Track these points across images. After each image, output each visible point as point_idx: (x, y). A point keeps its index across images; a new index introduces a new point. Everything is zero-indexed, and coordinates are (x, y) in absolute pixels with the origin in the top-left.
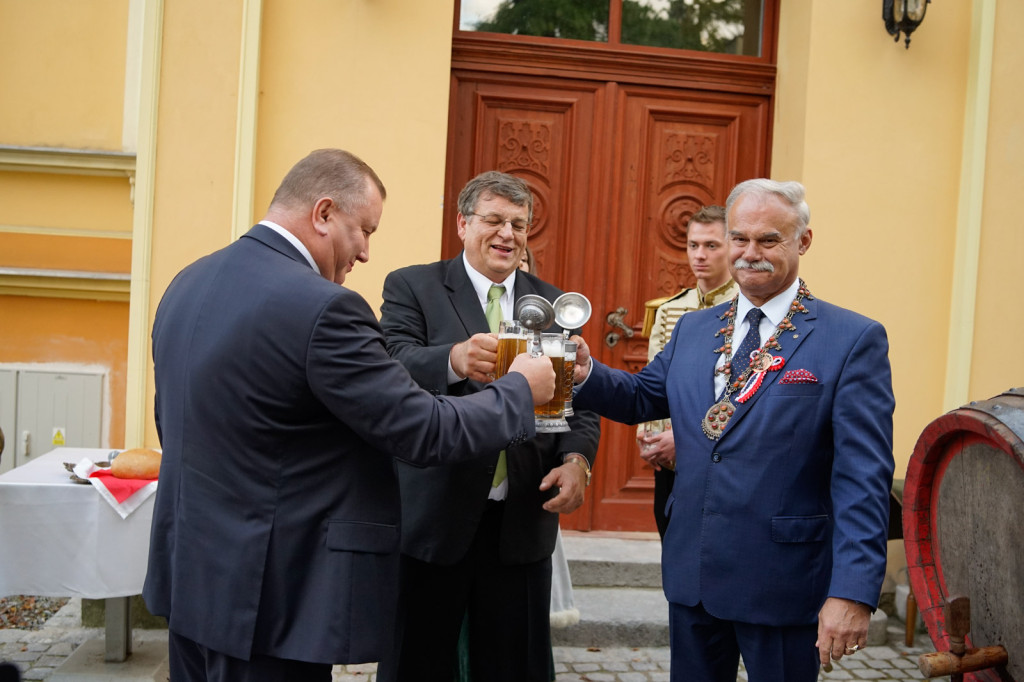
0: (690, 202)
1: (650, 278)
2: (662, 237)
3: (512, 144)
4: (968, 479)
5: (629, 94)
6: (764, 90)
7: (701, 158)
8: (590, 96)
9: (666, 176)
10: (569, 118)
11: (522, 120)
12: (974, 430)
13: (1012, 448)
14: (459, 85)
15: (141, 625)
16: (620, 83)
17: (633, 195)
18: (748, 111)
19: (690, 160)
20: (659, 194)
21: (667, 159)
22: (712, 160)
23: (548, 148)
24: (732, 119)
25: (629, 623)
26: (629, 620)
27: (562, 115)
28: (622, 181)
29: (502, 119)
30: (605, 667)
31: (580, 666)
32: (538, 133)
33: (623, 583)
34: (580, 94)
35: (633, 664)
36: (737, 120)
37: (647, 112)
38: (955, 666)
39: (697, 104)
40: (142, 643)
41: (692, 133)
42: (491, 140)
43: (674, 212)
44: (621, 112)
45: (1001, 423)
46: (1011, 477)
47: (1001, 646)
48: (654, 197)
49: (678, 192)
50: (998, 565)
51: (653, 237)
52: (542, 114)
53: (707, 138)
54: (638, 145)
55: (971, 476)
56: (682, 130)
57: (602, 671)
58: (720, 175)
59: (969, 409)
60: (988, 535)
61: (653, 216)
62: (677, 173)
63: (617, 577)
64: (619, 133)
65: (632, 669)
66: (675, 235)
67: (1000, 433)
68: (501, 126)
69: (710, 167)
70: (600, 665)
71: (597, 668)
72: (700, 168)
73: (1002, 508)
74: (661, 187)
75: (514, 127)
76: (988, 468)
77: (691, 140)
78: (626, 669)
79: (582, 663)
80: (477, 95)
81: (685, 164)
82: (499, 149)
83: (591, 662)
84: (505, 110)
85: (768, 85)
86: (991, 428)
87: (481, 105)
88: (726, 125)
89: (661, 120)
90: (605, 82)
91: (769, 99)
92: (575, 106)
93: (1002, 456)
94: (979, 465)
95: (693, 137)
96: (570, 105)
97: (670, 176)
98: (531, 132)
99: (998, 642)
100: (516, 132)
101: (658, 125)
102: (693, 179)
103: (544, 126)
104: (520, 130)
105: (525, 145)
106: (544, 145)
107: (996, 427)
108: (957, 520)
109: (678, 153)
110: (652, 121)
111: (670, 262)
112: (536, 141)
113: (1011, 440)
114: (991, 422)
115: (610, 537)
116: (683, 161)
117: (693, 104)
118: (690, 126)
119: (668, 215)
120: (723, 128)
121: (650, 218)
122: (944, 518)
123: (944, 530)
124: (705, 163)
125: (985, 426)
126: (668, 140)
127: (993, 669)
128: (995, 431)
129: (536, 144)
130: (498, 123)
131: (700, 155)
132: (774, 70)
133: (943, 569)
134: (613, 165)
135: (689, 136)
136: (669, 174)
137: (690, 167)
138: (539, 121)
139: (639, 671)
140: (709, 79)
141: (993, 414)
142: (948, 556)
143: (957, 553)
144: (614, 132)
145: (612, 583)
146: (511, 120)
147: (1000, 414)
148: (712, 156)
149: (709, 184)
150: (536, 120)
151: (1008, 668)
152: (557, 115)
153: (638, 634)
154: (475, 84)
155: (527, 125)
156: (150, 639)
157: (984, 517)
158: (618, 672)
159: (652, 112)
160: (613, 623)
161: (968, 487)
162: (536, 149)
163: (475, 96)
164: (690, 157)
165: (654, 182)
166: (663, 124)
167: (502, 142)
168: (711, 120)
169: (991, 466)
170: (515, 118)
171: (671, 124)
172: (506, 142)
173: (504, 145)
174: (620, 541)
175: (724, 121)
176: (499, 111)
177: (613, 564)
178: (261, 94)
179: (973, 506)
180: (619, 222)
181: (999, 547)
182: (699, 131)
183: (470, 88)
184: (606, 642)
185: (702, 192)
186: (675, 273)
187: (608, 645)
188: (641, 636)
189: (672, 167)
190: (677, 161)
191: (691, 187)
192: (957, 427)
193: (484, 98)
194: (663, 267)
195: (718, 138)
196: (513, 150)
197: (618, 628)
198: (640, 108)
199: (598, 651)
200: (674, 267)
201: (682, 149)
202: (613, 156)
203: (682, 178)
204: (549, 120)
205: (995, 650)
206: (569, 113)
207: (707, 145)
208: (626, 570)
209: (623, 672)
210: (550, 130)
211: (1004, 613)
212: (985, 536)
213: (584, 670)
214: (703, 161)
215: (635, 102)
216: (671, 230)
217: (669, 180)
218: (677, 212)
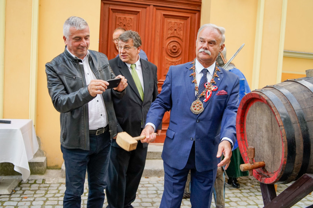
0: (175, 43)
1: (163, 66)
2: (167, 53)
3: (121, 24)
4: (254, 113)
5: (157, 9)
6: (198, 9)
7: (179, 29)
8: (145, 9)
9: (168, 35)
10: (138, 16)
11: (124, 16)
12: (256, 97)
13: (267, 101)
14: (104, 5)
15: (3, 174)
16: (154, 6)
17: (158, 40)
18: (193, 15)
19: (175, 30)
20: (166, 40)
21: (169, 29)
22: (182, 30)
23: (132, 25)
24: (188, 17)
25: (157, 169)
26: (157, 168)
27: (136, 15)
28: (155, 36)
29: (117, 16)
30: (150, 182)
31: (143, 182)
32: (129, 20)
33: (156, 158)
34: (142, 9)
35: (159, 181)
36: (190, 18)
37: (162, 15)
38: (250, 167)
39: (178, 13)
40: (4, 180)
41: (176, 21)
42: (114, 22)
43: (171, 46)
44: (154, 14)
45: (264, 94)
46: (266, 111)
47: (263, 161)
48: (165, 41)
49: (172, 40)
50: (263, 137)
51: (164, 54)
52: (130, 15)
53: (181, 23)
54: (160, 25)
55: (255, 112)
56: (173, 21)
57: (149, 183)
58: (185, 34)
59: (255, 91)
60: (260, 129)
61: (164, 47)
62: (172, 34)
63: (154, 156)
64: (154, 21)
65: (158, 183)
66: (171, 53)
67: (263, 97)
68: (117, 18)
69: (182, 32)
70: (148, 182)
71: (147, 183)
72: (179, 32)
73: (264, 120)
74: (167, 38)
75: (121, 18)
76: (260, 109)
77: (176, 24)
78: (156, 183)
79: (143, 181)
80: (110, 8)
81: (174, 31)
82: (117, 25)
83: (146, 181)
84: (118, 13)
85: (199, 7)
86: (261, 96)
87: (111, 11)
88: (186, 19)
89: (167, 17)
90: (149, 5)
91: (199, 11)
92: (140, 12)
93: (264, 104)
94: (258, 108)
95: (176, 23)
96: (139, 12)
97: (169, 35)
98: (127, 20)
99: (263, 160)
100: (122, 20)
101: (166, 19)
102: (176, 36)
103: (131, 19)
104: (123, 20)
105: (125, 24)
106: (131, 24)
107: (262, 95)
108: (251, 126)
109: (172, 28)
110: (164, 17)
111: (169, 61)
112: (128, 23)
113: (266, 98)
114: (261, 94)
115: (152, 145)
116: (173, 30)
117: (177, 12)
118: (175, 19)
119: (169, 46)
120: (186, 20)
121: (163, 48)
122: (248, 125)
123: (248, 129)
124: (180, 31)
125: (259, 95)
126: (169, 24)
127: (261, 168)
128: (262, 97)
129: (128, 24)
130: (116, 17)
131: (179, 28)
132: (201, 3)
133: (248, 141)
134: (152, 31)
135: (175, 23)
136: (169, 34)
137: (175, 32)
138: (129, 17)
139: (161, 183)
140: (181, 5)
141: (261, 92)
142: (249, 137)
143: (251, 136)
144: (152, 20)
145: (152, 158)
146: (120, 16)
147: (263, 92)
148: (182, 29)
149: (181, 37)
150: (128, 17)
151: (265, 168)
152: (135, 15)
153: (160, 173)
154: (109, 5)
155: (125, 18)
156: (7, 179)
157: (259, 124)
158: (154, 184)
159: (164, 15)
160: (152, 170)
161: (255, 115)
162: (128, 26)
163: (109, 9)
164: (175, 29)
165: (165, 36)
166: (167, 18)
167: (117, 23)
168: (182, 18)
169: (261, 108)
170: (122, 16)
171: (169, 19)
172: (119, 23)
173: (118, 24)
174: (155, 146)
175: (186, 18)
176: (116, 13)
177: (152, 152)
178: (40, 5)
179: (256, 121)
180: (154, 48)
181: (263, 132)
182: (178, 21)
183: (107, 6)
184: (151, 175)
185: (179, 40)
186: (171, 64)
187: (151, 176)
188: (161, 173)
189: (170, 32)
190: (171, 30)
191: (176, 38)
192: (251, 97)
193: (112, 9)
194: (167, 63)
195: (184, 23)
196: (121, 26)
197: (154, 171)
198: (160, 13)
199: (148, 178)
200: (171, 62)
201: (173, 26)
202: (152, 28)
203: (173, 35)
204: (132, 17)
205: (262, 163)
206: (138, 14)
207: (181, 25)
208: (156, 154)
209: (155, 184)
210: (132, 20)
211: (264, 151)
212: (259, 129)
213: (144, 183)
214: (179, 30)
215: (159, 12)
216: (169, 51)
217: (169, 36)
218: (172, 46)
